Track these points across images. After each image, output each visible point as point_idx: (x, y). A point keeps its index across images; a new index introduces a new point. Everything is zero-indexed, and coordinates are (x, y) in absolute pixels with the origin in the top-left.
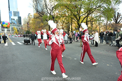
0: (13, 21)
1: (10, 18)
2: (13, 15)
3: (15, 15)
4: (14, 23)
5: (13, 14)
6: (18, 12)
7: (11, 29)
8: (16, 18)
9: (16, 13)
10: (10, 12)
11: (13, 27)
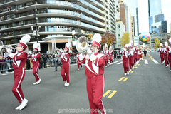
0: (154, 29)
1: (150, 25)
2: (154, 21)
3: (157, 20)
4: (155, 33)
5: (154, 19)
6: (162, 15)
7: (150, 42)
8: (159, 24)
9: (159, 18)
10: (150, 18)
11: (154, 38)
